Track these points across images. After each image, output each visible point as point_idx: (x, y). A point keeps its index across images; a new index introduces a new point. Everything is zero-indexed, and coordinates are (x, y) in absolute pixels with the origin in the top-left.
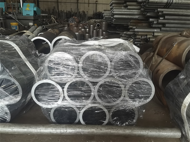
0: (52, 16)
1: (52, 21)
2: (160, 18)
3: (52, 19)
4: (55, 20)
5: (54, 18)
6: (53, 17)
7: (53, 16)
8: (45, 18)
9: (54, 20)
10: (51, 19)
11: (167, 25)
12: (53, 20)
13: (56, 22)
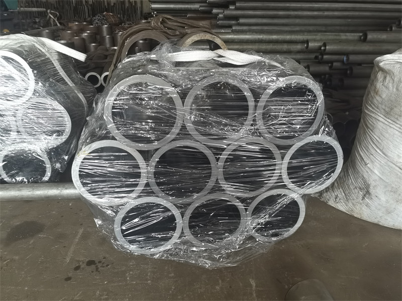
0: (49, 11)
1: (51, 23)
2: (230, 7)
3: (50, 17)
4: (56, 20)
5: (55, 15)
6: (51, 13)
7: (52, 11)
8: (38, 18)
9: (54, 21)
10: (48, 17)
11: (242, 21)
12: (52, 21)
13: (58, 24)
